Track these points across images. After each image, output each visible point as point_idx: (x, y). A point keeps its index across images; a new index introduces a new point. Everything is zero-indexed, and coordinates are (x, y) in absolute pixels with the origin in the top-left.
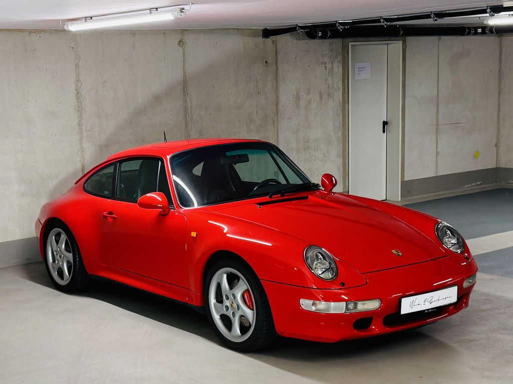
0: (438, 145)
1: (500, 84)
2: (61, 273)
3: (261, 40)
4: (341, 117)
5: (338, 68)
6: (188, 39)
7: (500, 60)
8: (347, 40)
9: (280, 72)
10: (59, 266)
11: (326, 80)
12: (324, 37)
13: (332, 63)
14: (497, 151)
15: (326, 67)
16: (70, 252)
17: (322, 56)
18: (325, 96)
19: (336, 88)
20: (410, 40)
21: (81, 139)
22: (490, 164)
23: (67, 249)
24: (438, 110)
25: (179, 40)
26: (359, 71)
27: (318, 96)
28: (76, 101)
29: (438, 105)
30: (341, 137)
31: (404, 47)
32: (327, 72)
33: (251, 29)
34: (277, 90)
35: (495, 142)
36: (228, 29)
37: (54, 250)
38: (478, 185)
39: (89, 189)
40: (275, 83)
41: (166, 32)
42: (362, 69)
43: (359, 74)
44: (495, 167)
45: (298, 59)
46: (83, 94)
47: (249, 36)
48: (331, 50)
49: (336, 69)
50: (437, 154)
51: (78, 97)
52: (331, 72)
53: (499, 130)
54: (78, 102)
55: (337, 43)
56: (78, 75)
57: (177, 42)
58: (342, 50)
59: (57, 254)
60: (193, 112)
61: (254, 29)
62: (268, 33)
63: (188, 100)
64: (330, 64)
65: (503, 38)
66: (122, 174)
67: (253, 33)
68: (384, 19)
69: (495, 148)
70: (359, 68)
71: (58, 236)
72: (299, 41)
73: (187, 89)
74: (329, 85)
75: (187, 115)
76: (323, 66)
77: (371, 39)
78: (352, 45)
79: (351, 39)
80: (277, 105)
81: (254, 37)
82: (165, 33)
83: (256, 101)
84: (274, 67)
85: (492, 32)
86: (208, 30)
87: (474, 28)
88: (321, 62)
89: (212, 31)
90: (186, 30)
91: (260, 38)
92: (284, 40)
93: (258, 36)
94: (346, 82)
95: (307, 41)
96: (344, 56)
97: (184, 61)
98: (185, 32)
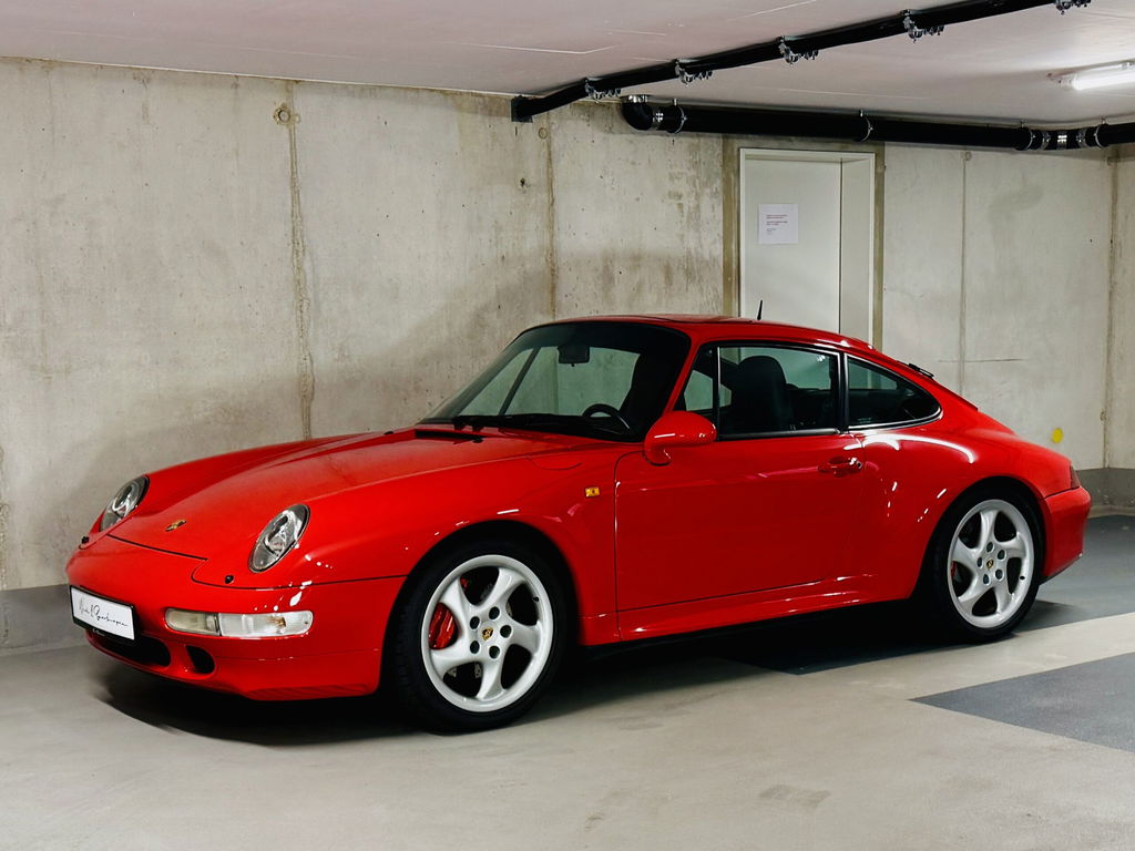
1: (1112, 272)
3: (507, 125)
5: (713, 208)
6: (305, 104)
7: (1114, 216)
8: (736, 142)
9: (561, 207)
11: (682, 237)
12: (669, 126)
13: (698, 197)
14: (1105, 429)
15: (680, 205)
17: (672, 178)
18: (679, 277)
19: (707, 258)
20: (897, 153)
22: (1090, 460)
24: (962, 328)
25: (279, 105)
26: (768, 223)
27: (661, 278)
29: (963, 314)
31: (880, 170)
32: (685, 218)
33: (481, 95)
35: (1100, 408)
41: (240, 82)
42: (776, 220)
43: (770, 231)
44: (1101, 467)
45: (607, 180)
47: (476, 112)
48: (695, 165)
49: (706, 212)
52: (694, 219)
53: (1109, 383)
55: (709, 146)
57: (273, 110)
58: (724, 167)
60: (321, 295)
61: (490, 96)
62: (524, 109)
63: (307, 265)
64: (693, 198)
65: (1120, 164)
67: (486, 105)
69: (1101, 423)
70: (769, 217)
72: (610, 136)
73: (302, 236)
75: (305, 303)
76: (675, 202)
77: (796, 142)
78: (747, 157)
79: (745, 142)
80: (553, 289)
81: (490, 115)
82: (236, 86)
83: (496, 279)
84: (544, 197)
85: (1091, 142)
86: (363, 89)
87: (1050, 132)
88: (670, 193)
89: (371, 91)
90: (297, 82)
91: (507, 120)
92: (566, 124)
93: (498, 114)
94: (734, 247)
95: (631, 137)
96: (727, 182)
97: (294, 163)
98: (295, 87)
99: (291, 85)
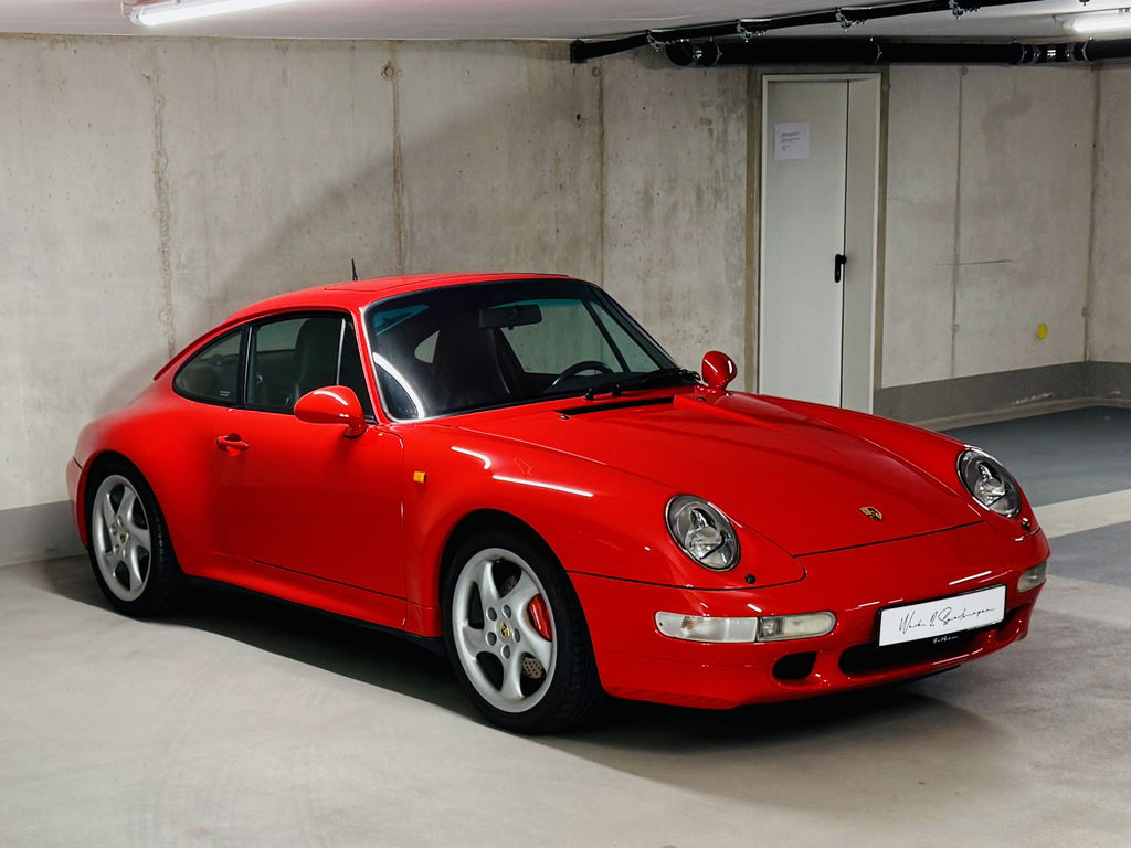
0: (958, 310)
1: (1094, 175)
2: (123, 575)
3: (566, 66)
4: (743, 243)
5: (739, 132)
6: (407, 61)
7: (1096, 122)
8: (760, 70)
9: (610, 138)
10: (119, 559)
11: (711, 159)
12: (706, 62)
13: (725, 123)
14: (1086, 325)
15: (711, 130)
16: (144, 527)
17: (704, 105)
18: (708, 196)
19: (733, 177)
20: (899, 72)
21: (167, 286)
22: (1074, 356)
23: (138, 520)
24: (957, 233)
25: (385, 63)
26: (783, 141)
27: (692, 198)
28: (155, 198)
29: (958, 220)
30: (743, 290)
31: (885, 88)
32: (714, 143)
33: (546, 42)
34: (601, 180)
35: (1080, 305)
36: (493, 41)
37: (109, 524)
38: (1043, 400)
39: (186, 387)
40: (598, 164)
41: (357, 45)
42: (790, 137)
43: (784, 148)
44: (1081, 360)
45: (650, 110)
46: (170, 184)
47: (541, 58)
48: (724, 92)
49: (732, 136)
50: (955, 329)
51: (161, 189)
52: (722, 142)
53: (1091, 278)
54: (161, 202)
55: (738, 74)
56: (159, 138)
57: (381, 67)
58: (748, 92)
59: (115, 534)
60: (416, 227)
61: (553, 42)
62: (581, 51)
63: (405, 201)
64: (721, 124)
65: (1103, 72)
66: (259, 357)
67: (550, 51)
68: (843, 12)
69: (1082, 320)
70: (784, 135)
71: (118, 492)
72: (652, 71)
73: (402, 176)
74: (717, 172)
75: (403, 233)
76: (706, 128)
77: (812, 67)
78: (769, 82)
79: (767, 70)
80: (602, 213)
81: (553, 59)
83: (555, 205)
84: (596, 129)
85: (1078, 56)
86: (451, 43)
87: (1040, 46)
88: (701, 120)
89: (459, 45)
90: (400, 41)
91: (566, 62)
92: (617, 67)
93: (561, 58)
94: (756, 166)
95: (669, 71)
96: (751, 106)
97: (396, 112)
98: (398, 47)
99: (396, 45)
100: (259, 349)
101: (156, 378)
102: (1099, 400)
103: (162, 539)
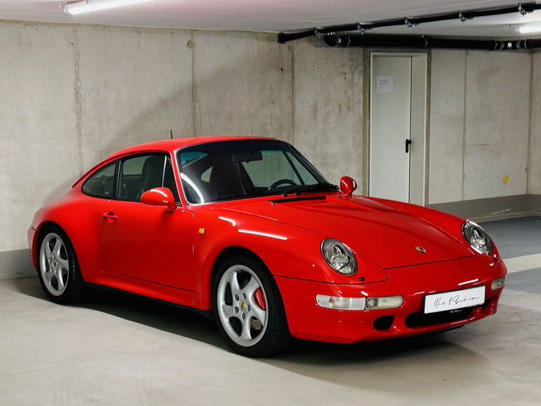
0: (465, 167)
1: (531, 104)
2: (55, 283)
3: (276, 45)
4: (362, 132)
5: (359, 79)
6: (198, 40)
7: (532, 79)
8: (369, 50)
9: (297, 80)
10: (52, 275)
11: (346, 92)
12: (343, 45)
13: (352, 74)
14: (527, 177)
15: (345, 78)
16: (66, 259)
17: (342, 66)
18: (344, 109)
19: (356, 100)
20: (436, 53)
21: (80, 144)
22: (521, 191)
23: (63, 255)
24: (464, 130)
25: (188, 40)
26: (380, 84)
27: (337, 109)
28: (75, 101)
29: (464, 124)
30: (362, 154)
31: (429, 60)
32: (347, 84)
33: (266, 33)
34: (292, 100)
35: (525, 166)
36: (241, 32)
37: (48, 257)
38: (507, 212)
39: (88, 191)
40: (291, 92)
41: (174, 31)
42: (384, 82)
43: (381, 87)
44: (525, 193)
45: (316, 67)
46: (82, 94)
47: (264, 40)
48: (352, 60)
49: (356, 81)
50: (464, 177)
51: (78, 97)
52: (351, 83)
53: (529, 154)
54: (77, 103)
55: (358, 52)
56: (77, 72)
57: (186, 42)
58: (364, 60)
59: (51, 262)
60: (202, 119)
61: (269, 33)
62: (283, 38)
63: (197, 107)
64: (350, 75)
65: (535, 55)
66: (124, 178)
67: (268, 37)
68: (408, 20)
69: (526, 174)
70: (381, 81)
71: (53, 241)
72: (318, 49)
74: (349, 98)
75: (196, 122)
76: (343, 77)
77: (394, 49)
78: (374, 56)
79: (373, 50)
80: (293, 115)
81: (269, 40)
82: (172, 33)
83: (270, 111)
84: (290, 75)
85: (522, 46)
86: (220, 32)
87: (504, 42)
88: (341, 72)
89: (224, 33)
90: (195, 30)
91: (276, 43)
92: (301, 46)
93: (273, 41)
94: (367, 95)
95: (325, 48)
96: (365, 67)
97: (193, 64)
98: (195, 33)
99: (193, 32)
100: (124, 174)
101: (73, 187)
102: (534, 213)
103: (75, 264)
